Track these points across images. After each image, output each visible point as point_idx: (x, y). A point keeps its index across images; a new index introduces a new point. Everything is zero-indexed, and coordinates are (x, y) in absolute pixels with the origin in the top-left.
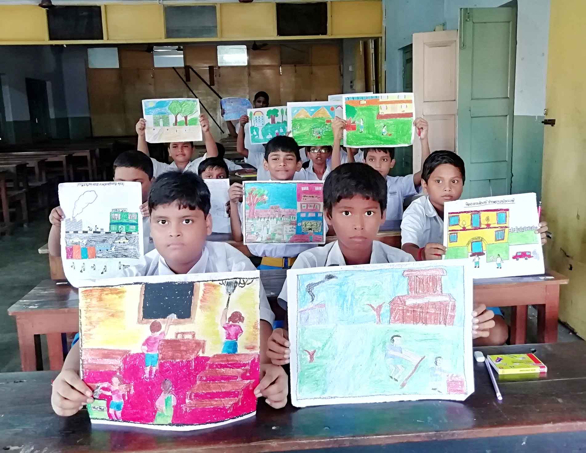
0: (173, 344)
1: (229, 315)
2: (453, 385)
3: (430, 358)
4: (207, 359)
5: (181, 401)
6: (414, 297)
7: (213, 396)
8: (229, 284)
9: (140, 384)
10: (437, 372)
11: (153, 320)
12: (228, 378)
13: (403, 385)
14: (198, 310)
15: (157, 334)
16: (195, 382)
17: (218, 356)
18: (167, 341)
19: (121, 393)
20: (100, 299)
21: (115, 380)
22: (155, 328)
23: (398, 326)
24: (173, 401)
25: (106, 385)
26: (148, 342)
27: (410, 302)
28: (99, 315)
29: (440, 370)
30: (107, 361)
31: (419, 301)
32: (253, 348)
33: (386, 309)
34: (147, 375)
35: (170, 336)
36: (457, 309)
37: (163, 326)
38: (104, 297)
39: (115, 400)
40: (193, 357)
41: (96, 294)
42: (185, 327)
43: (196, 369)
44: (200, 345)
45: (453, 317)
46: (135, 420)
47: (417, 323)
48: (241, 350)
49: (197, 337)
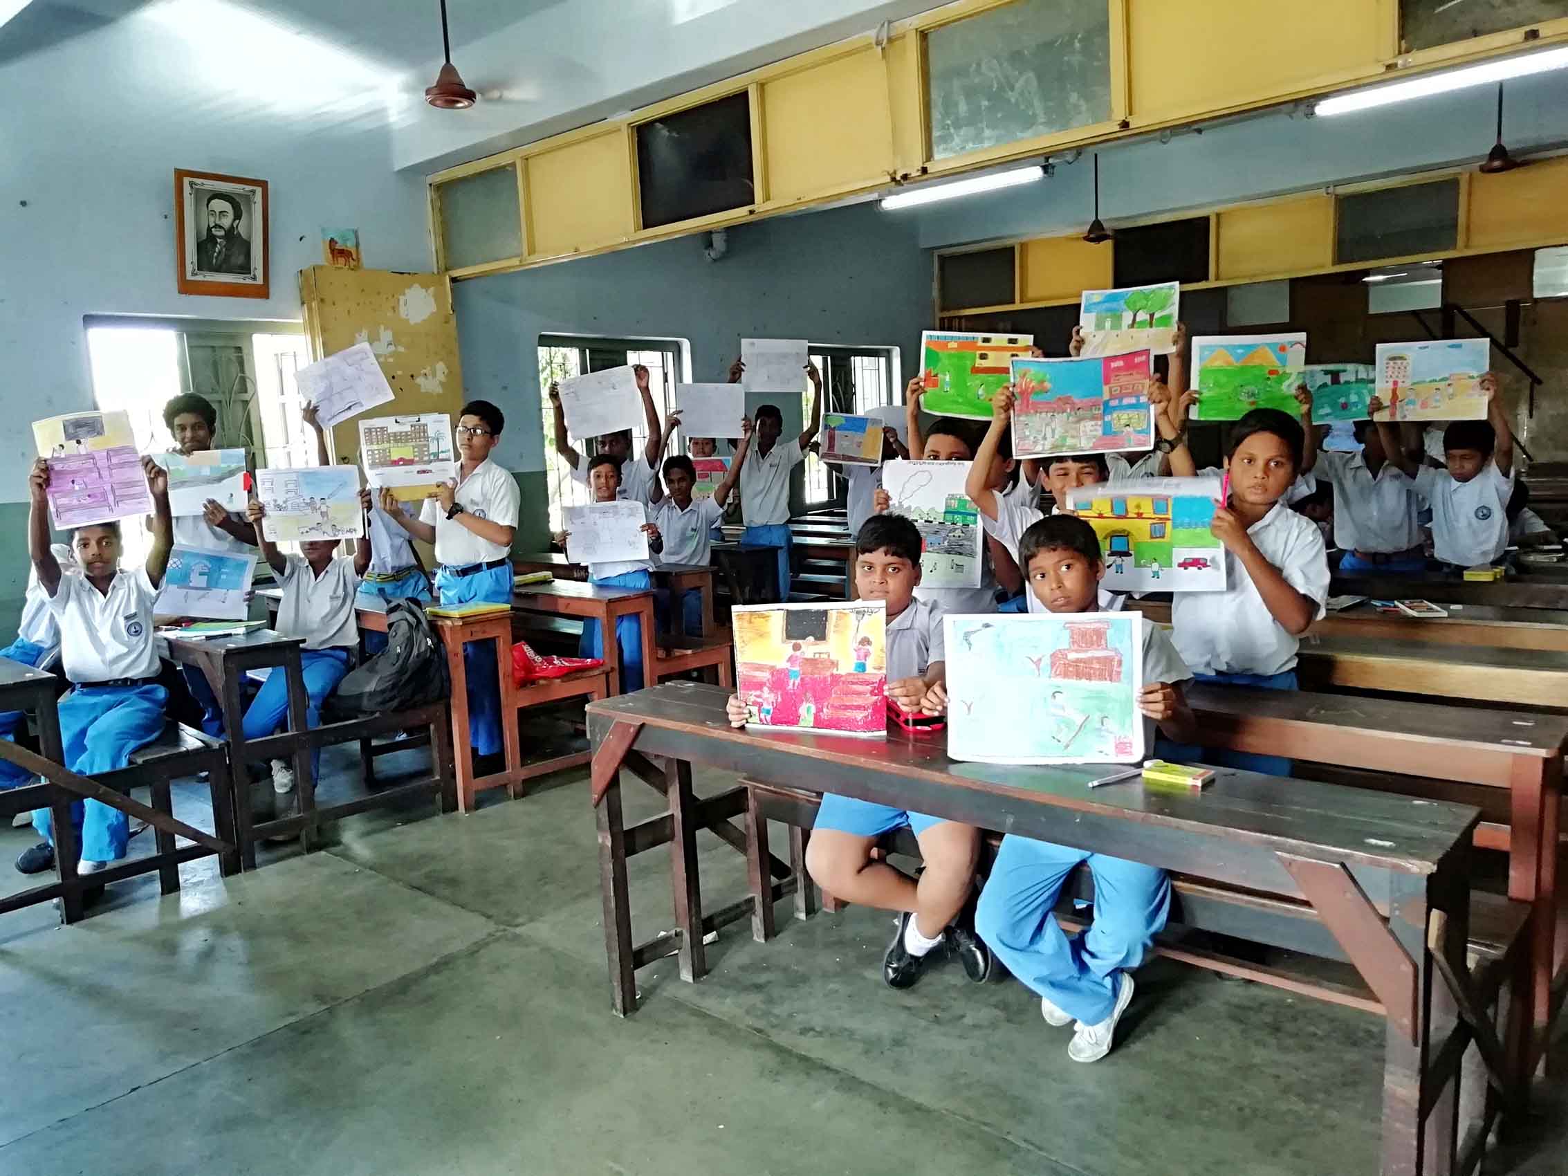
0: (812, 662)
1: (859, 639)
2: (1122, 747)
3: (1096, 717)
4: (841, 676)
5: (819, 710)
6: (1076, 651)
7: (847, 708)
8: (858, 613)
9: (785, 694)
10: (1103, 733)
11: (794, 641)
12: (859, 694)
13: (1067, 746)
14: (832, 634)
15: (798, 653)
16: (830, 695)
17: (850, 674)
18: (807, 660)
19: (771, 700)
20: (750, 622)
21: (765, 689)
22: (797, 648)
23: (1061, 681)
24: (813, 709)
25: (758, 693)
26: (791, 659)
27: (1072, 656)
28: (750, 635)
29: (1107, 731)
30: (757, 674)
31: (1082, 656)
32: (880, 668)
33: (1046, 661)
34: (791, 686)
35: (809, 655)
36: (1123, 663)
37: (803, 646)
38: (753, 620)
39: (766, 706)
40: (828, 674)
41: (747, 617)
42: (821, 647)
43: (831, 684)
44: (834, 664)
45: (1119, 673)
46: (782, 723)
47: (1081, 678)
48: (869, 670)
49: (832, 658)
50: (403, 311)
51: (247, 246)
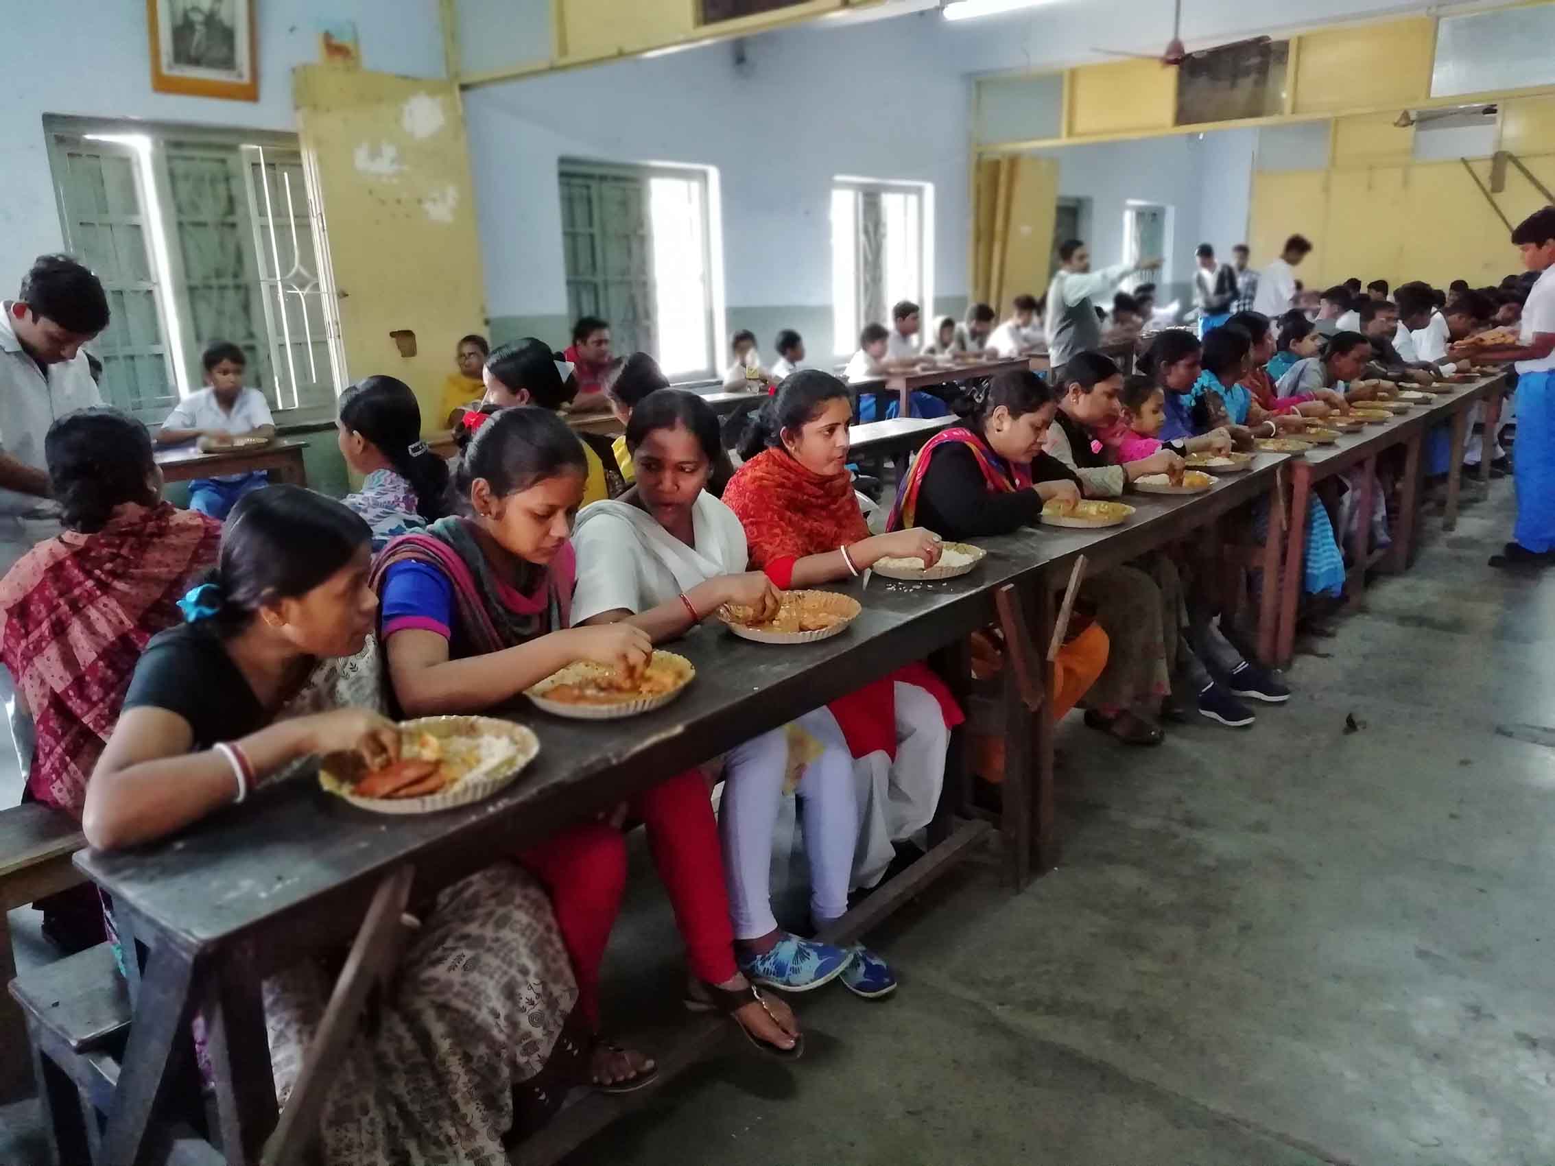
50: (407, 123)
51: (228, 35)
